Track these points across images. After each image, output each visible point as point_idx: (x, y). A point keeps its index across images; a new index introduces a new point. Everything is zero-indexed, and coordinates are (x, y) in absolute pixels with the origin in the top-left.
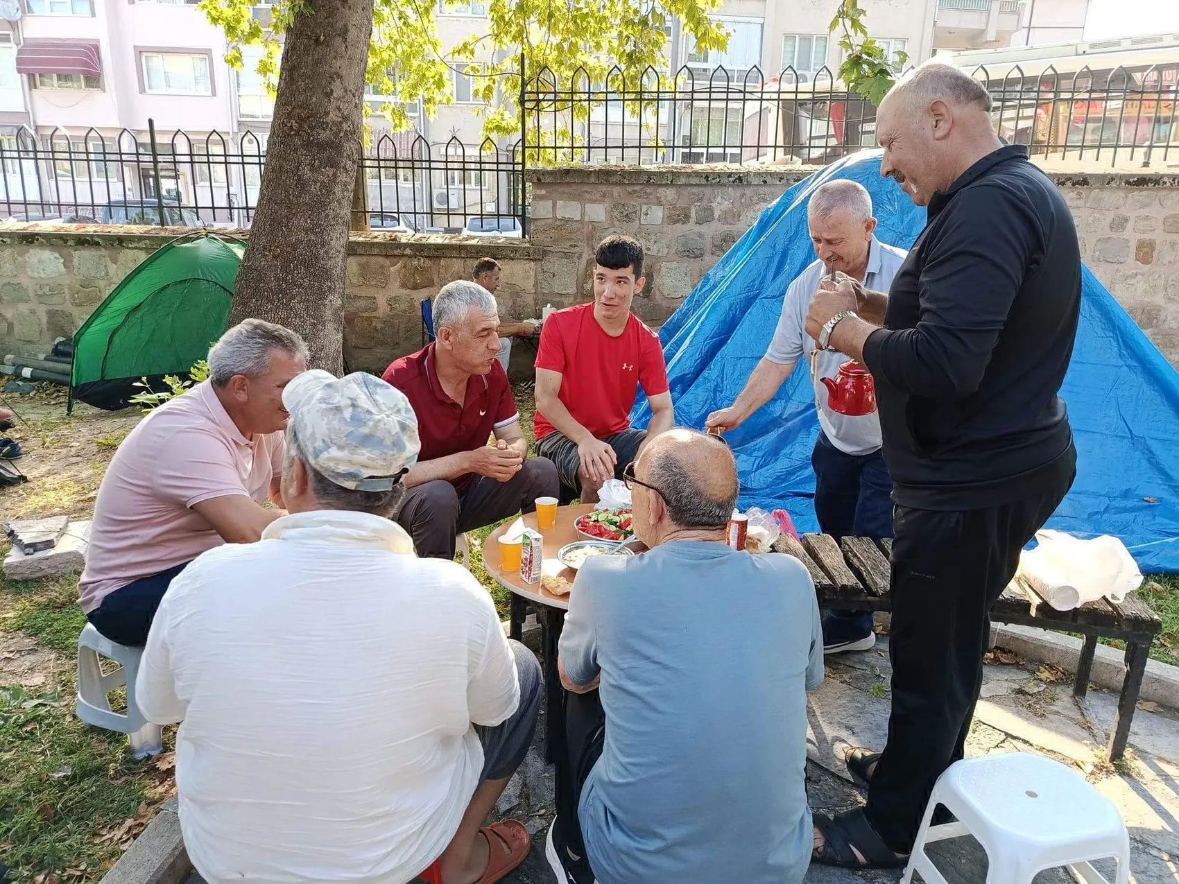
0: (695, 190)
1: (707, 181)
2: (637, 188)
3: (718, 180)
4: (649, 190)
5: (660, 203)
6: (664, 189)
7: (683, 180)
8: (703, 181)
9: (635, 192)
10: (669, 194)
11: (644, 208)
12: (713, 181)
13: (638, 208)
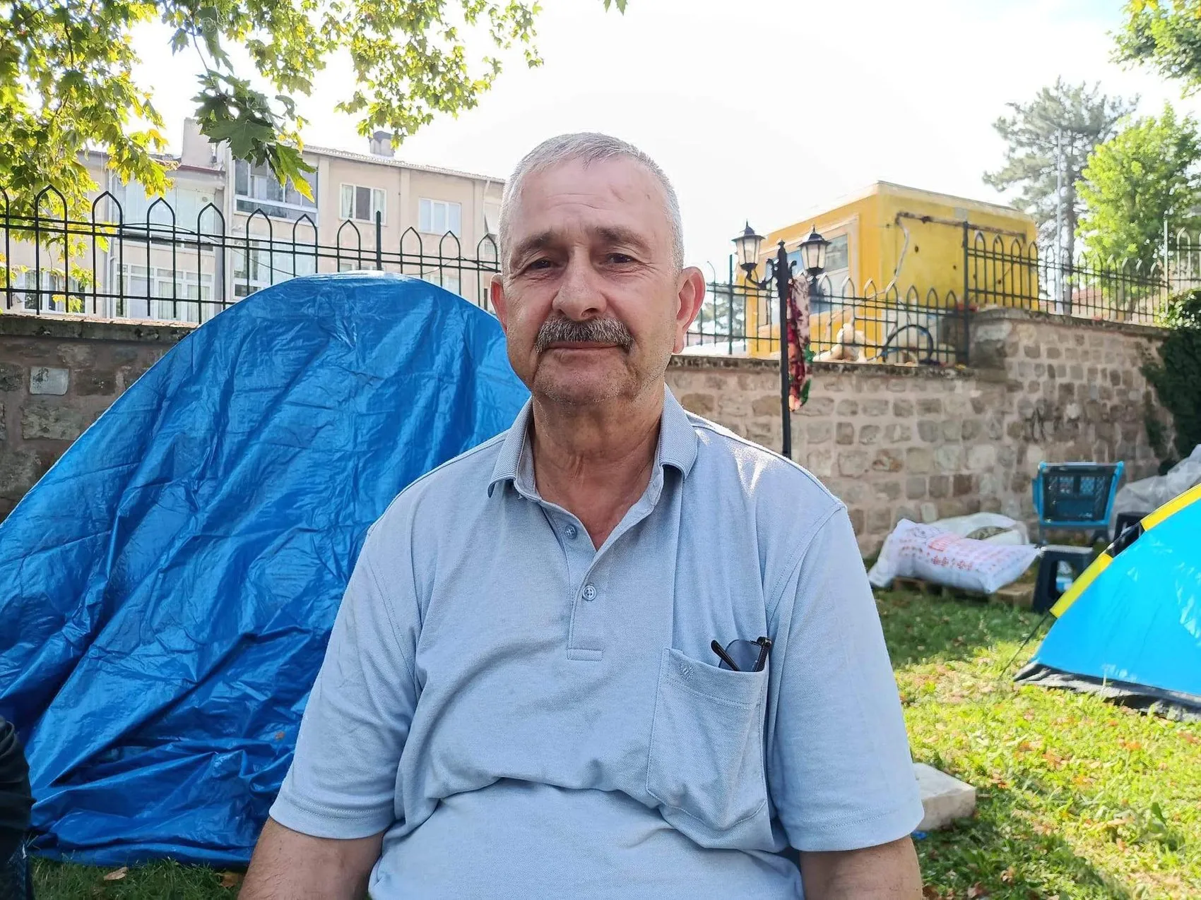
0: (120, 349)
1: (139, 336)
2: (21, 342)
3: (156, 336)
4: (43, 346)
5: (63, 366)
6: (68, 345)
7: (98, 335)
8: (133, 337)
9: (19, 347)
10: (80, 352)
11: (35, 372)
12: (149, 338)
13: (24, 370)
